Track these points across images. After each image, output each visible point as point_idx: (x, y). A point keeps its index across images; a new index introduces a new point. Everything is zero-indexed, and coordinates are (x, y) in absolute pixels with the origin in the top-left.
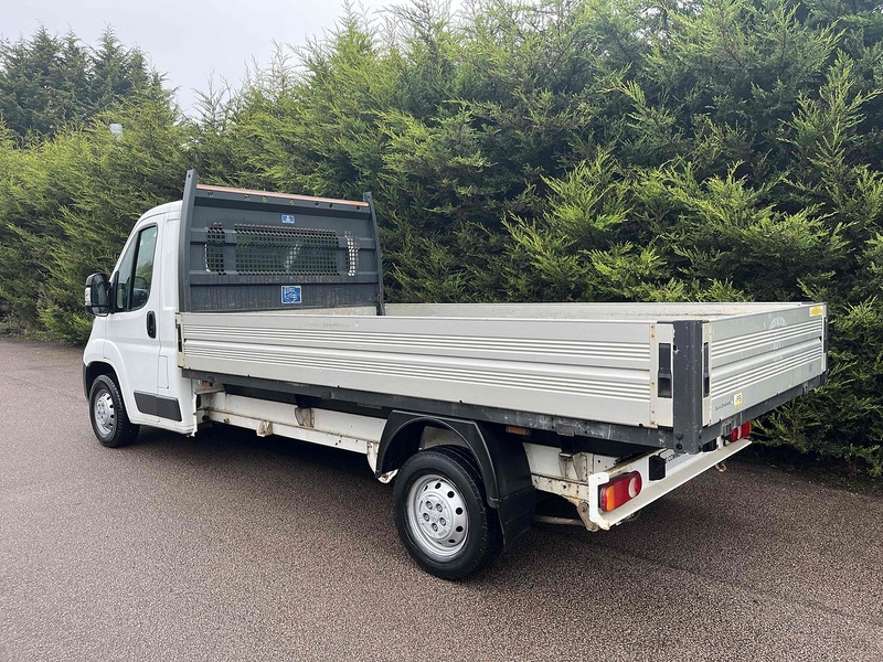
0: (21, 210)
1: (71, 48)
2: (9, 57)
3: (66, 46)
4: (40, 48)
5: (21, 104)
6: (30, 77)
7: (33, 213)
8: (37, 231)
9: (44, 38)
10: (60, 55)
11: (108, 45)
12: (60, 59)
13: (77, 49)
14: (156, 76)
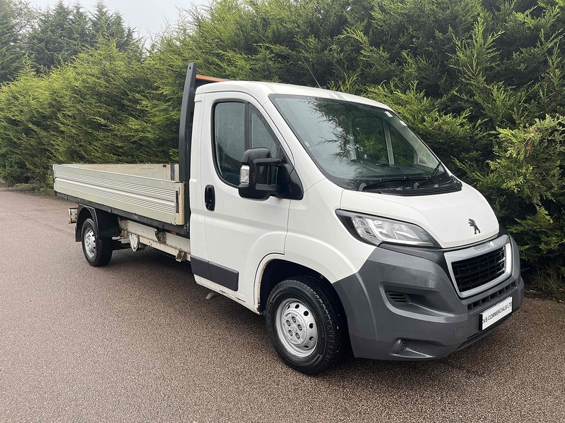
0: (36, 115)
1: (78, 12)
2: (41, 19)
3: (75, 11)
4: (59, 14)
5: (48, 49)
6: (53, 32)
7: (44, 117)
8: (46, 128)
9: (61, 7)
10: (71, 17)
11: (100, 11)
12: (71, 20)
13: (81, 14)
14: (129, 30)
